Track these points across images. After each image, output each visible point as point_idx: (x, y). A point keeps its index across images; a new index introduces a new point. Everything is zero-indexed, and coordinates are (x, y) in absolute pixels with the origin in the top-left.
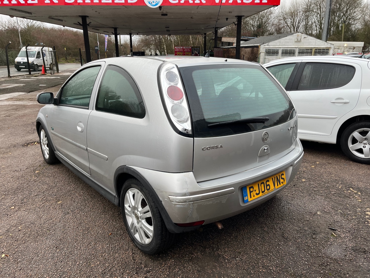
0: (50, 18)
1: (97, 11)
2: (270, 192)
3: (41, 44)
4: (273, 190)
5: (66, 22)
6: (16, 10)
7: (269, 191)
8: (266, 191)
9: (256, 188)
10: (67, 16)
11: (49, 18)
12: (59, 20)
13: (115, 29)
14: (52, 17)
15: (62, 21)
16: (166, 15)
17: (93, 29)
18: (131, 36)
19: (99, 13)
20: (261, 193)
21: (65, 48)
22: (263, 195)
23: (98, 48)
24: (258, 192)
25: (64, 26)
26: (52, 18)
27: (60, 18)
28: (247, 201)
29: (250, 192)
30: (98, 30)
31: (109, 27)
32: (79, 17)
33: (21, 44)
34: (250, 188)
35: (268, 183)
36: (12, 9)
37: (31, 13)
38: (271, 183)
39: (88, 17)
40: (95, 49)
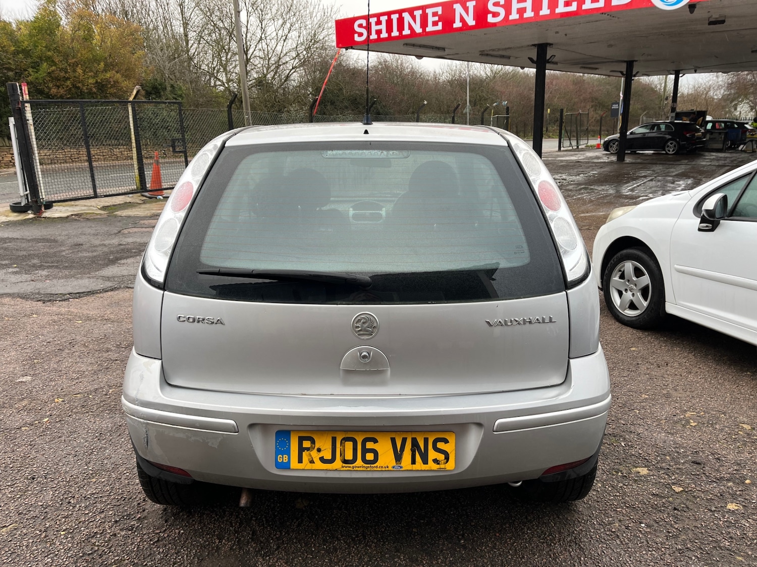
0: (482, 55)
1: (557, 31)
2: (375, 469)
3: (503, 103)
4: (390, 468)
5: (518, 59)
6: (414, 45)
7: (372, 467)
8: (359, 462)
9: (324, 444)
10: (511, 48)
11: (480, 55)
12: (503, 57)
13: (630, 64)
14: (486, 53)
15: (509, 57)
16: (723, 22)
17: (582, 67)
18: (679, 77)
19: (566, 35)
20: (338, 464)
21: (549, 110)
22: (345, 469)
23: (619, 106)
24: (328, 456)
25: (523, 68)
26: (487, 55)
27: (501, 53)
28: (286, 466)
29: (301, 450)
30: (596, 69)
31: (612, 62)
32: (533, 47)
33: (468, 104)
34: (301, 440)
35: (369, 445)
36: (406, 44)
37: (444, 49)
38: (384, 448)
39: (551, 44)
40: (613, 108)
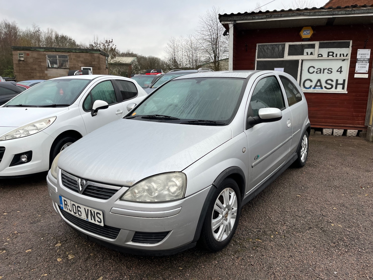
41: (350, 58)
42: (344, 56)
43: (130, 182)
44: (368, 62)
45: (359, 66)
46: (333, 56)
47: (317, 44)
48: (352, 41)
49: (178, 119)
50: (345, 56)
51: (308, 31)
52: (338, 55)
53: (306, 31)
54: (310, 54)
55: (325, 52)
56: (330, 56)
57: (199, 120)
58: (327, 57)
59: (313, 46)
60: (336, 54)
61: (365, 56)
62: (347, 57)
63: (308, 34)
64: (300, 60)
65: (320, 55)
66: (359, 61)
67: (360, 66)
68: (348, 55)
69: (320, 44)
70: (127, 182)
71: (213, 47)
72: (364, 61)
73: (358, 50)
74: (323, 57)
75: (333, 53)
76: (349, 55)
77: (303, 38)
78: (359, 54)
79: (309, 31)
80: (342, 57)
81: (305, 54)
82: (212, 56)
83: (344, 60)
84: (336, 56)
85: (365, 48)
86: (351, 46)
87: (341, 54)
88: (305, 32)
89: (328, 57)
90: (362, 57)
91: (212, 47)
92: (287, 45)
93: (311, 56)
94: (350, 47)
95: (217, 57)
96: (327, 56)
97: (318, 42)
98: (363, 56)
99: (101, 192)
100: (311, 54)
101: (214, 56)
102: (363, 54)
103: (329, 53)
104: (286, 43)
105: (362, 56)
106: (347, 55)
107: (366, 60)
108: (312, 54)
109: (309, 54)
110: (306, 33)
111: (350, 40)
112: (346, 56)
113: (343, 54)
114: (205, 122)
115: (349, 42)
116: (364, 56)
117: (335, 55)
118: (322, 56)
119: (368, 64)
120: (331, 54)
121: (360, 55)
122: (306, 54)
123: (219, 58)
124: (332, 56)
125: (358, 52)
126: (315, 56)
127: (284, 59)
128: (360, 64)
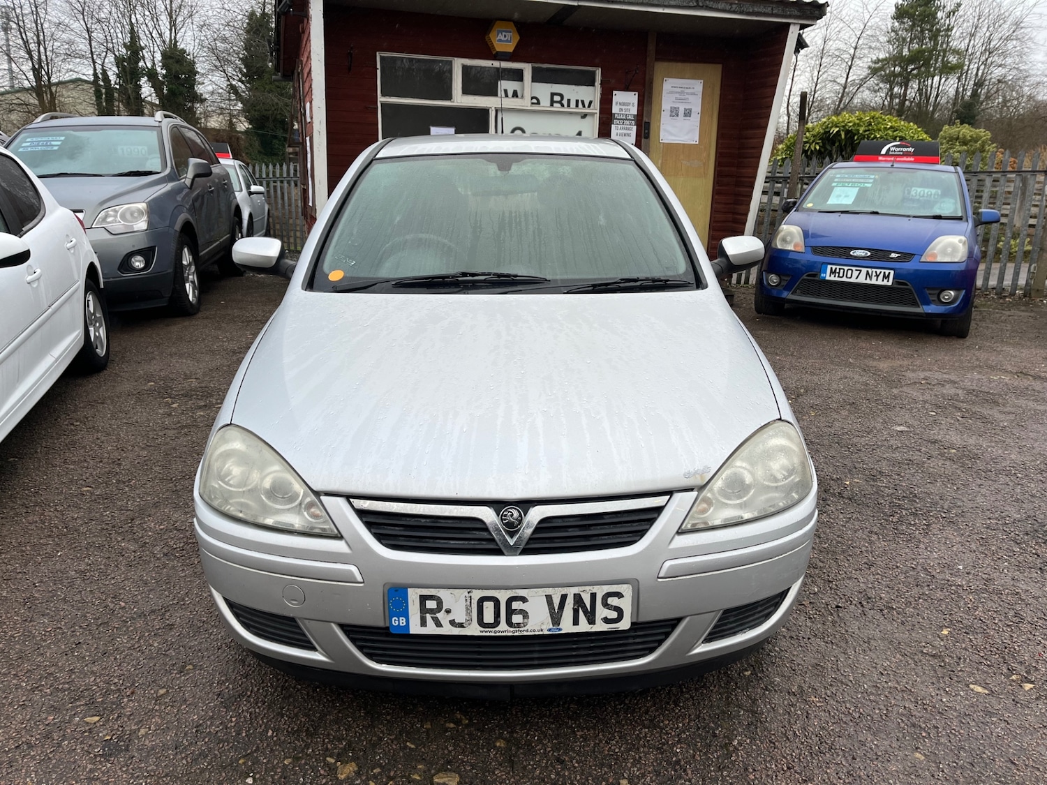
41: (598, 111)
42: (584, 106)
43: (697, 476)
44: (633, 122)
45: (617, 131)
46: (563, 105)
47: (527, 69)
48: (600, 69)
49: (546, 280)
50: (587, 105)
51: (507, 34)
52: (573, 104)
53: (504, 33)
54: (513, 96)
55: (544, 91)
56: (555, 105)
57: (622, 280)
58: (549, 105)
59: (518, 76)
60: (569, 101)
61: (629, 107)
62: (591, 107)
63: (507, 41)
64: (493, 108)
65: (535, 101)
66: (616, 119)
67: (620, 131)
68: (592, 104)
69: (534, 69)
70: (688, 475)
71: (24, 37)
72: (626, 119)
73: (614, 94)
74: (541, 105)
75: (562, 96)
76: (597, 104)
77: (498, 50)
78: (617, 104)
79: (510, 34)
80: (581, 110)
81: (501, 93)
82: (23, 68)
83: (584, 116)
84: (569, 106)
85: (626, 89)
86: (600, 82)
87: (577, 101)
88: (500, 34)
89: (552, 105)
90: (622, 110)
91: (23, 39)
92: (458, 64)
93: (515, 100)
94: (596, 84)
95: (43, 73)
96: (548, 103)
97: (530, 65)
98: (623, 107)
99: (599, 527)
100: (515, 94)
101: (34, 69)
102: (624, 104)
103: (553, 95)
104: (456, 59)
105: (621, 107)
106: (590, 103)
107: (630, 117)
108: (517, 97)
109: (510, 94)
110: (503, 38)
111: (597, 66)
112: (589, 106)
113: (583, 102)
114: (638, 283)
115: (594, 73)
116: (627, 107)
117: (565, 102)
118: (538, 103)
119: (635, 127)
120: (557, 98)
121: (618, 107)
122: (503, 95)
123: (52, 79)
124: (559, 105)
125: (615, 99)
126: (525, 103)
127: (453, 102)
128: (619, 126)
